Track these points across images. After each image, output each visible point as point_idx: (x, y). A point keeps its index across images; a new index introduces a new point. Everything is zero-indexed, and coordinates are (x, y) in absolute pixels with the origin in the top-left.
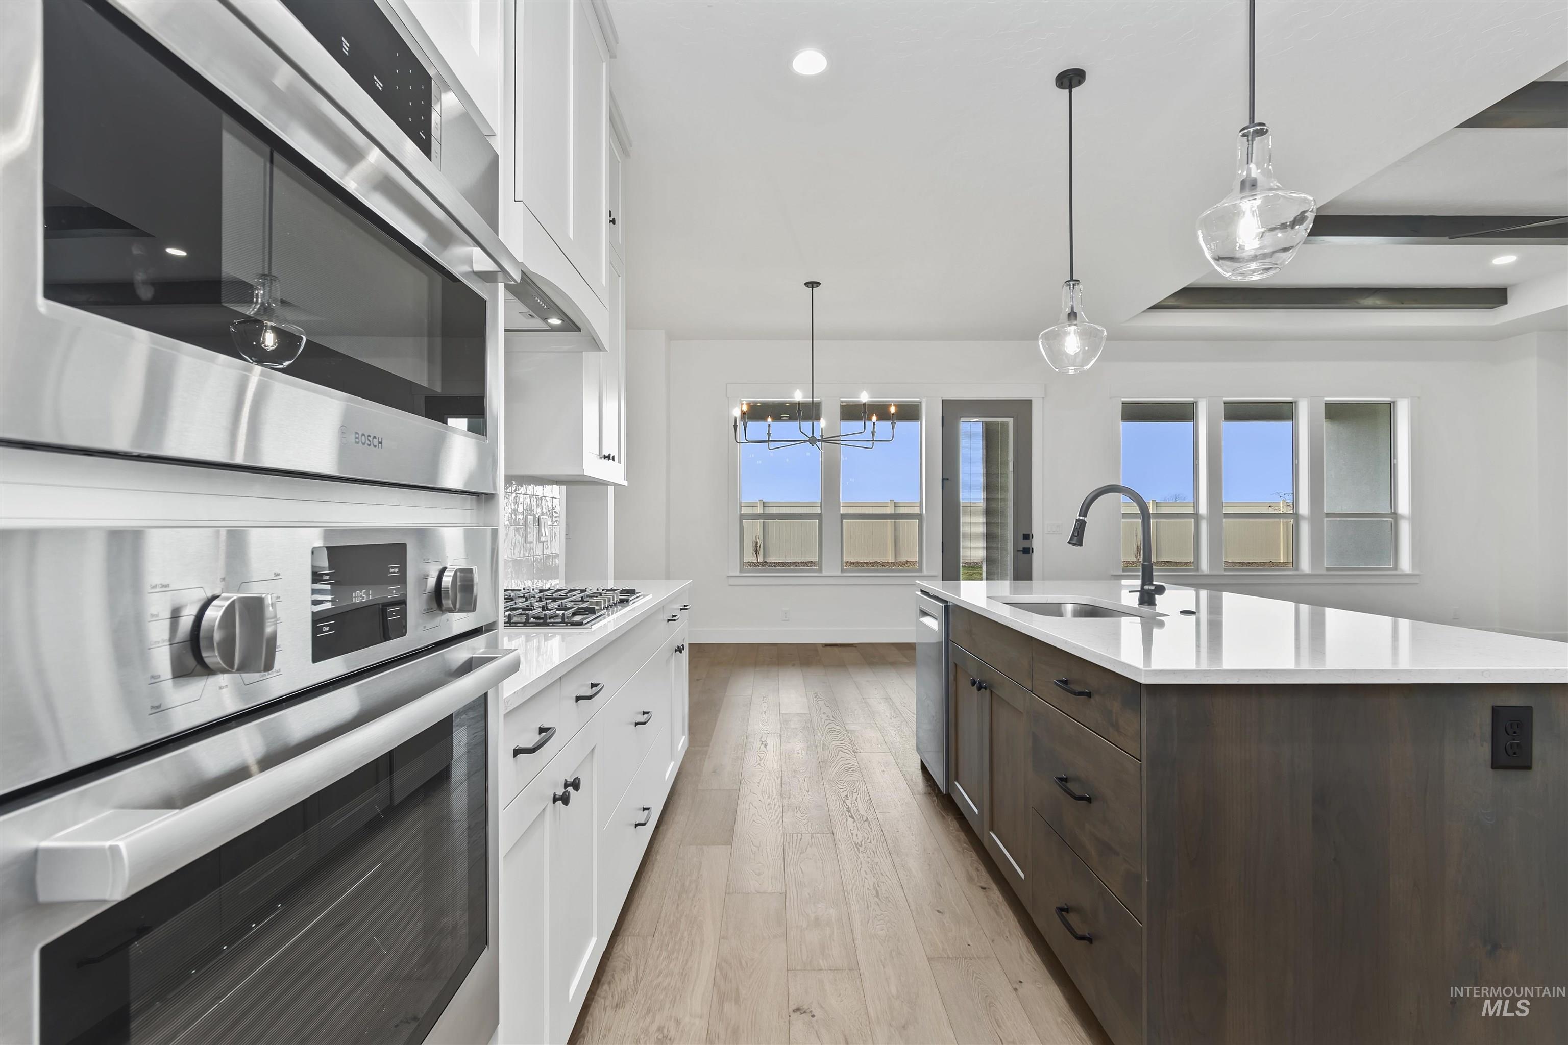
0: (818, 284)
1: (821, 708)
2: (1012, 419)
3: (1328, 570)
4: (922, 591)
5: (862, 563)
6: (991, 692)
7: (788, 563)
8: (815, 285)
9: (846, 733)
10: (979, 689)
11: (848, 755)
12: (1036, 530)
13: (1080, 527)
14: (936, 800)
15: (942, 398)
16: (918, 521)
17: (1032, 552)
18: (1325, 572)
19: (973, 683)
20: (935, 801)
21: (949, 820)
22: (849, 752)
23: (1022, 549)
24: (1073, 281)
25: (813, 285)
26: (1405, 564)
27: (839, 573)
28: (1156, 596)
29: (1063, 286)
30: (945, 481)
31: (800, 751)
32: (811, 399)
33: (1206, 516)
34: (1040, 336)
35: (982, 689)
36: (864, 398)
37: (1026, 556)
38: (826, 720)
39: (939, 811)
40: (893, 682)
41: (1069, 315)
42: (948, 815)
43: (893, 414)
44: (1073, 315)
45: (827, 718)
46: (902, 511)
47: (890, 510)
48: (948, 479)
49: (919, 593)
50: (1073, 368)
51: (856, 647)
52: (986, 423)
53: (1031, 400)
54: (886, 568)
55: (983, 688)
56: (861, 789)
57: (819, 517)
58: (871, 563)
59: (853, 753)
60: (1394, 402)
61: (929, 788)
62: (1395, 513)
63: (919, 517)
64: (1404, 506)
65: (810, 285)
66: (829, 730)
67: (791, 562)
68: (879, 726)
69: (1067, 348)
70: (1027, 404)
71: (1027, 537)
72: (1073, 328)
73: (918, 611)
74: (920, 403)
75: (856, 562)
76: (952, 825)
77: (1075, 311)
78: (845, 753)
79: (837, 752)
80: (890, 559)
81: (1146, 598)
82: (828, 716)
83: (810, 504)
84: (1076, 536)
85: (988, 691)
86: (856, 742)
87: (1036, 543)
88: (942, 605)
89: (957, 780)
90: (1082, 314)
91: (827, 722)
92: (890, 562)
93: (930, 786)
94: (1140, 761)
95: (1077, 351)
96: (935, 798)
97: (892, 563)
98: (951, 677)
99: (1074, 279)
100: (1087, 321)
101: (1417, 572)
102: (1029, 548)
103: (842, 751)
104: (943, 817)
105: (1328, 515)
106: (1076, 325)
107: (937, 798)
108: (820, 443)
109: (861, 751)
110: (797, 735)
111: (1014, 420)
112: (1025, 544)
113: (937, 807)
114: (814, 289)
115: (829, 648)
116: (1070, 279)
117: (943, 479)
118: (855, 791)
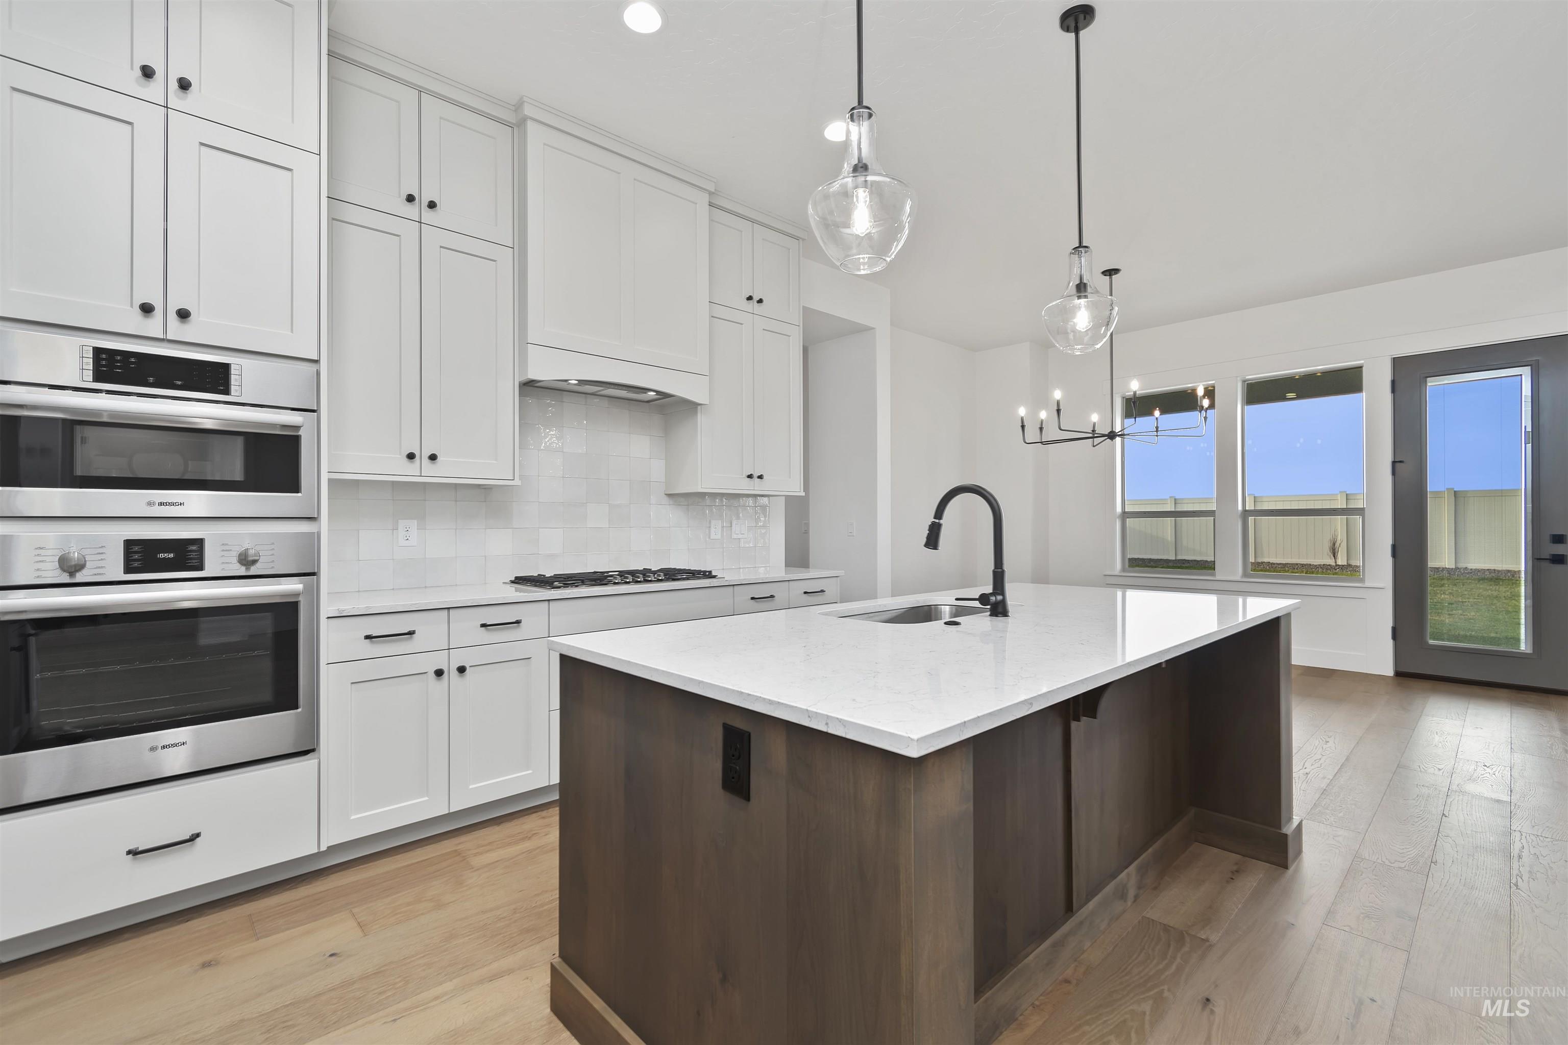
0: (1116, 271)
2: (1528, 369)
16: (1361, 516)
24: (1081, 247)
30: (1398, 465)
41: (1078, 286)
44: (1082, 286)
48: (1401, 462)
63: (1362, 511)
65: (1108, 273)
72: (1083, 301)
74: (1360, 366)
77: (1084, 281)
83: (1207, 501)
95: (1089, 328)
106: (1085, 297)
111: (1531, 369)
114: (1114, 275)
117: (1394, 463)
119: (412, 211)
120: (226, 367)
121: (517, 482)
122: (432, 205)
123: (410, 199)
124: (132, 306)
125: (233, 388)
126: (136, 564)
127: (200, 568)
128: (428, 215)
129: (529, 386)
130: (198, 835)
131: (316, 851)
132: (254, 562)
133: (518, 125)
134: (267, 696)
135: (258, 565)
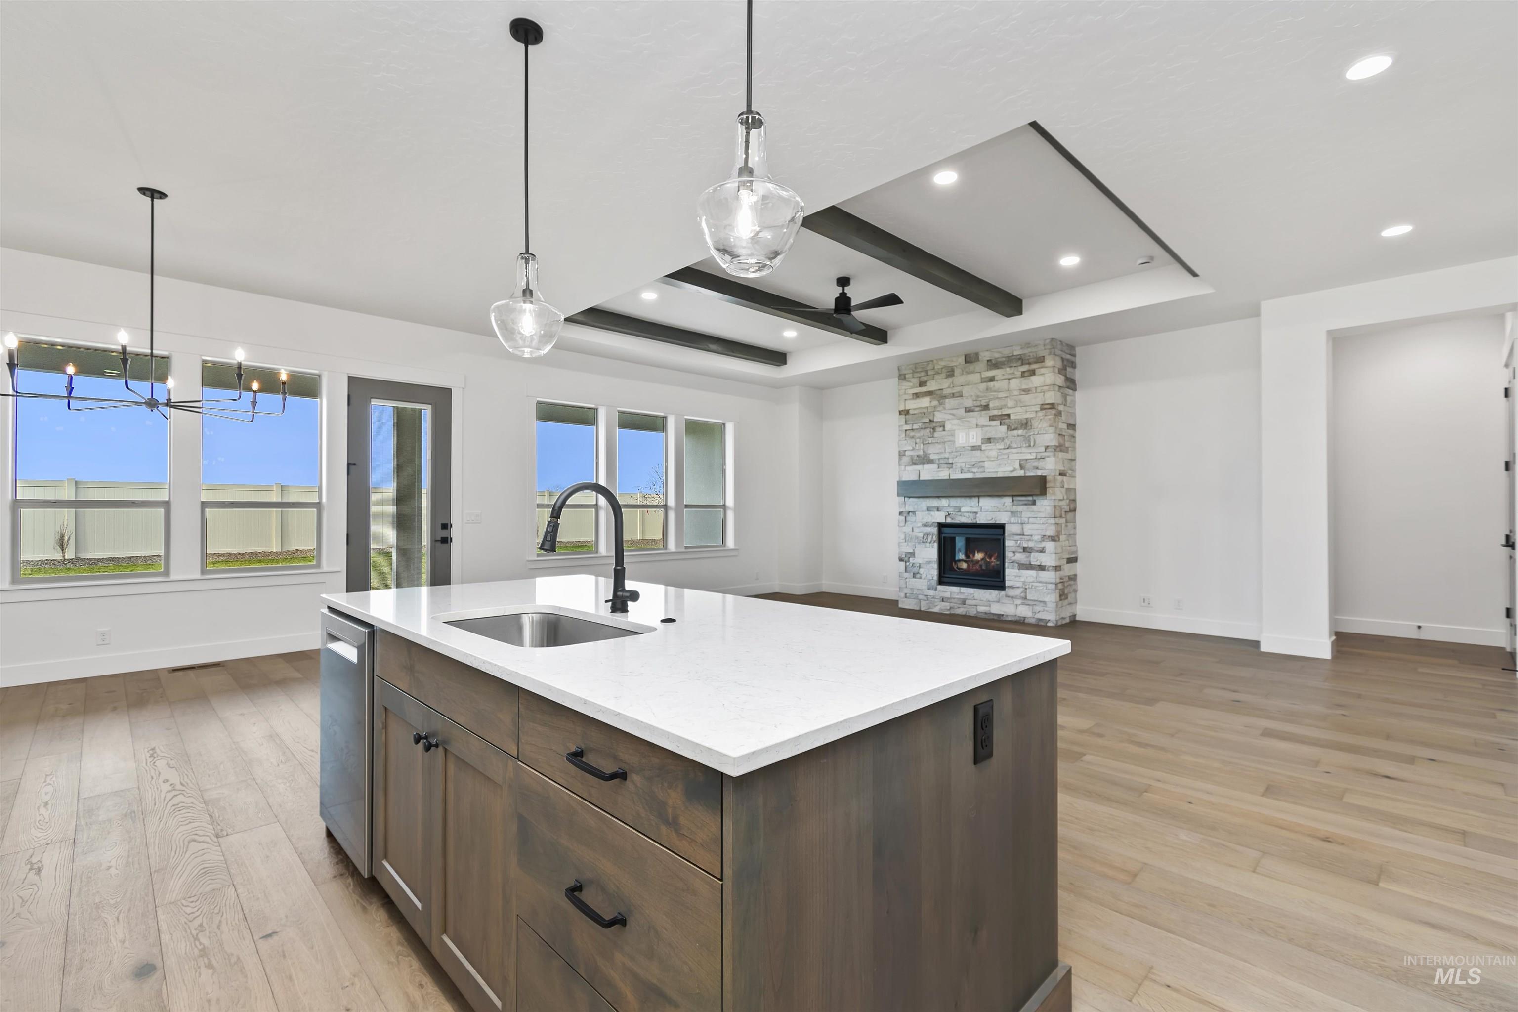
0: (163, 195)
1: (160, 773)
2: (430, 406)
3: (686, 548)
4: (329, 608)
5: (235, 554)
6: (446, 750)
7: (119, 558)
8: (156, 195)
9: (204, 806)
10: (428, 748)
11: (206, 846)
12: (455, 519)
13: (553, 530)
14: (352, 884)
15: (348, 374)
16: (315, 510)
17: (451, 541)
18: (684, 550)
19: (418, 739)
20: (350, 885)
21: (373, 912)
22: (207, 839)
23: (440, 539)
24: (527, 256)
25: (154, 194)
26: (730, 543)
27: (198, 576)
28: (629, 603)
29: (518, 259)
30: (352, 467)
31: (113, 863)
32: (149, 351)
33: (604, 507)
34: (492, 307)
35: (432, 748)
36: (240, 356)
37: (445, 545)
38: (169, 791)
39: (358, 901)
40: (281, 710)
41: (524, 291)
42: (371, 904)
43: (284, 383)
44: (527, 293)
45: (170, 788)
46: (292, 498)
47: (275, 498)
48: (353, 464)
49: (326, 611)
50: (529, 350)
51: (223, 666)
52: (397, 407)
53: (451, 389)
54: (269, 566)
55: (434, 746)
56: (228, 903)
57: (166, 505)
58: (249, 554)
59: (216, 840)
60: (724, 424)
61: (340, 866)
62: (724, 505)
63: (318, 505)
64: (730, 501)
65: (149, 194)
66: (174, 808)
67: (124, 556)
68: (259, 781)
69: (522, 328)
70: (447, 392)
71: (446, 526)
72: (528, 306)
73: (325, 634)
74: (319, 376)
75: (227, 554)
76: (378, 919)
77: (531, 288)
78: (200, 842)
79: (186, 844)
80: (275, 548)
81: (619, 606)
82: (171, 785)
84: (548, 541)
85: (440, 749)
86: (221, 818)
87: (455, 533)
88: (364, 630)
89: (386, 857)
90: (537, 293)
91: (169, 796)
92: (275, 551)
93: (342, 861)
94: (721, 880)
95: (532, 333)
96: (350, 880)
97: (277, 553)
98: (378, 725)
99: (530, 252)
100: (542, 300)
101: (737, 548)
102: (447, 538)
103: (195, 841)
104: (364, 909)
105: (687, 506)
106: (531, 303)
107: (353, 879)
108: (168, 408)
109: (230, 831)
110: (109, 833)
111: (432, 407)
112: (444, 533)
113: (353, 895)
114: (155, 200)
115: (180, 673)
116: (525, 252)
117: (349, 464)
118: (216, 911)
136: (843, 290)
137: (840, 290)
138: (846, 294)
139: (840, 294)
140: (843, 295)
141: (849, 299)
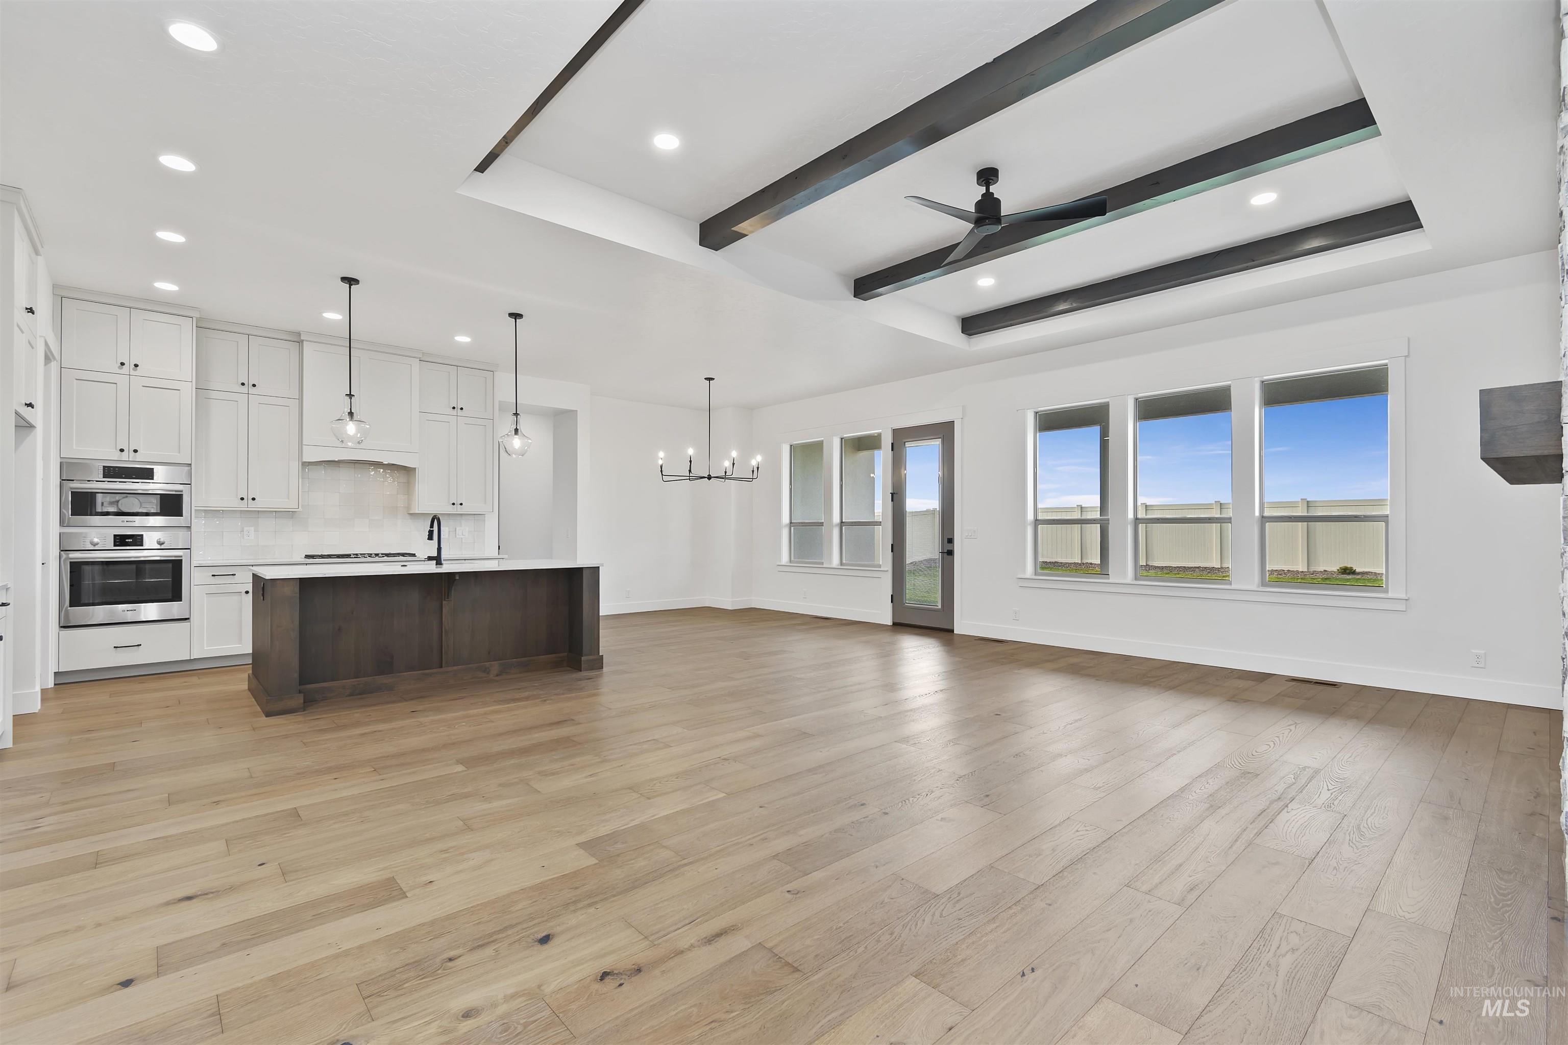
119: (244, 389)
120: (152, 469)
121: (300, 509)
122: (254, 385)
123: (243, 384)
124: (116, 449)
125: (155, 478)
126: (118, 543)
127: (142, 545)
128: (252, 390)
129: (305, 465)
130: (140, 645)
131: (189, 659)
132: (163, 544)
133: (300, 342)
134: (170, 596)
135: (164, 545)
136: (988, 189)
137: (983, 190)
138: (993, 194)
139: (983, 195)
140: (988, 196)
141: (998, 202)
